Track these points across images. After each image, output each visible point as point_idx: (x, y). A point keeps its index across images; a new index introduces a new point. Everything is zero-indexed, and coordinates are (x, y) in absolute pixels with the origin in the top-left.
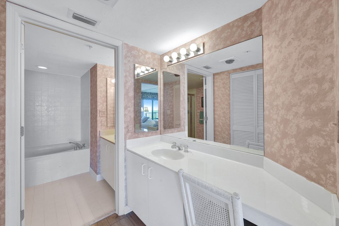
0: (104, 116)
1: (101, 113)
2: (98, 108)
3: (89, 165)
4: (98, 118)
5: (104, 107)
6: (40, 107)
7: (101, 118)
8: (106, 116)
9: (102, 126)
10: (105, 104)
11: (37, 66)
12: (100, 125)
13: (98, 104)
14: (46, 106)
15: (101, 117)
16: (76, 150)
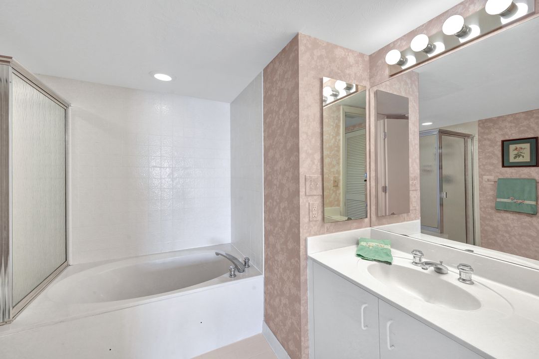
0: (315, 193)
1: (308, 183)
2: (301, 170)
3: (262, 318)
4: (301, 200)
5: (315, 167)
6: (158, 168)
7: (310, 198)
8: (320, 192)
9: (311, 224)
10: (318, 156)
11: (151, 74)
12: (306, 220)
13: (302, 156)
14: (169, 167)
15: (309, 196)
16: (233, 276)
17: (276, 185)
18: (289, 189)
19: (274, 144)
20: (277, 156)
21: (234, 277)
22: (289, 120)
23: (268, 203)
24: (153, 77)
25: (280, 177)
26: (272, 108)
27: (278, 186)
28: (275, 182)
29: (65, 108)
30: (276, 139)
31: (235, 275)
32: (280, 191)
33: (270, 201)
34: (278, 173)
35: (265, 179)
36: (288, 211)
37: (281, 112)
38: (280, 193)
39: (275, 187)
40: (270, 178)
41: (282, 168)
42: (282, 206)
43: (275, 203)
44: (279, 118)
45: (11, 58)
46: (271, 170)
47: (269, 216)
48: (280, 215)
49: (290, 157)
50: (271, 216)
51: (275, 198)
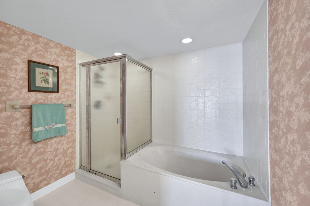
16: (234, 187)
17: (282, 112)
18: (299, 119)
19: (280, 66)
20: (284, 79)
21: (235, 189)
22: (299, 31)
23: (273, 131)
24: (182, 42)
25: (287, 103)
26: (278, 29)
27: (284, 114)
28: (281, 109)
29: (151, 71)
30: (282, 61)
31: (236, 188)
32: (287, 119)
33: (276, 128)
34: (285, 100)
35: (271, 105)
36: (298, 145)
37: (288, 28)
38: (287, 121)
39: (281, 115)
40: (276, 104)
41: (290, 93)
42: (290, 137)
43: (281, 132)
44: (285, 36)
45: (126, 54)
46: (276, 96)
47: (275, 145)
48: (288, 148)
49: (301, 79)
50: (276, 145)
51: (282, 127)
